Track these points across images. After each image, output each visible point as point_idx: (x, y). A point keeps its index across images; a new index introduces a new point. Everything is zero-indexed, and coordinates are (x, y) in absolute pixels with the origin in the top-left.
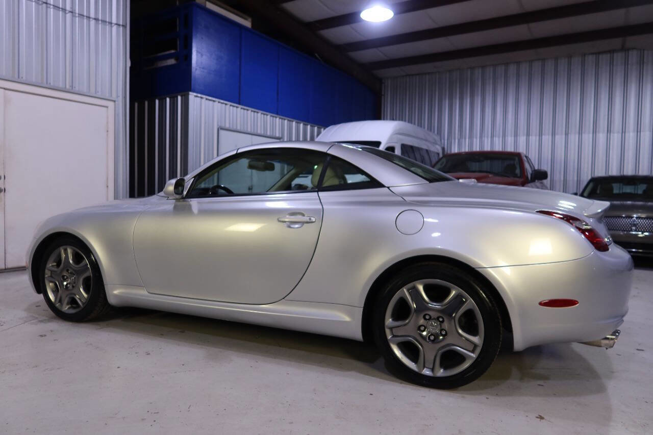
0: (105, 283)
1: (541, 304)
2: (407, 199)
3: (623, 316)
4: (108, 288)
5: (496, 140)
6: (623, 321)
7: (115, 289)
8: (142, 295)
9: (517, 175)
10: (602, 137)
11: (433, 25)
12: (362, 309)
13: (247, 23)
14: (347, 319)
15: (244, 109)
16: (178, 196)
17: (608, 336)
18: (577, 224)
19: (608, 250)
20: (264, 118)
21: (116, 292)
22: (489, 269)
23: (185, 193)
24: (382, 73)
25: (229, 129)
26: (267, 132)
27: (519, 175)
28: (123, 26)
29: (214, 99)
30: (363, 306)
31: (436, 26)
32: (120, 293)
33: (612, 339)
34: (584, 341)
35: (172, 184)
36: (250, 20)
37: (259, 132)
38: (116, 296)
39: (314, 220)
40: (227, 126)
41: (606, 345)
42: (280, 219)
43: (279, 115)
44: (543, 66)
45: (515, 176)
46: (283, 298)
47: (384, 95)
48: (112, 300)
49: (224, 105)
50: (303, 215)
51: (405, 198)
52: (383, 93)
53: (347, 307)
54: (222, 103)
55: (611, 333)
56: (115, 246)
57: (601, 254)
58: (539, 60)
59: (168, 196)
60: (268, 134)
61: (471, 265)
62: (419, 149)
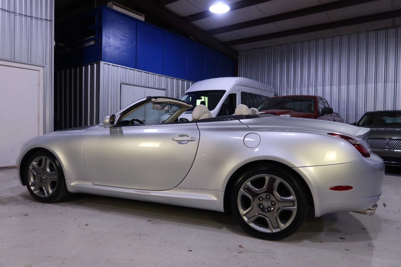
0: (65, 179)
1: (331, 189)
2: (250, 126)
3: (379, 195)
4: (67, 182)
5: (311, 89)
6: (379, 198)
7: (72, 183)
8: (89, 186)
9: (312, 110)
10: (380, 85)
11: (263, 16)
12: (224, 192)
13: (142, 18)
14: (215, 199)
15: (139, 71)
16: (111, 125)
17: (370, 208)
18: (351, 141)
19: (369, 156)
20: (153, 77)
21: (73, 184)
22: (300, 168)
23: (115, 123)
24: (237, 47)
25: (129, 84)
26: (155, 86)
27: (313, 111)
28: (50, 20)
29: (118, 65)
30: (224, 191)
31: (266, 16)
32: (75, 184)
33: (373, 209)
34: (357, 211)
35: (108, 118)
36: (144, 16)
37: (150, 86)
38: (72, 186)
39: (194, 139)
40: (127, 82)
41: (370, 213)
42: (173, 139)
43: (164, 75)
44: (341, 40)
45: (311, 111)
46: (176, 187)
47: (240, 62)
48: (70, 189)
49: (125, 69)
50: (188, 136)
51: (249, 126)
52: (239, 61)
53: (214, 191)
54: (123, 68)
55: (372, 206)
56: (72, 156)
57: (365, 159)
58: (338, 36)
59: (105, 125)
60: (157, 87)
61: (289, 166)
62: (260, 96)
